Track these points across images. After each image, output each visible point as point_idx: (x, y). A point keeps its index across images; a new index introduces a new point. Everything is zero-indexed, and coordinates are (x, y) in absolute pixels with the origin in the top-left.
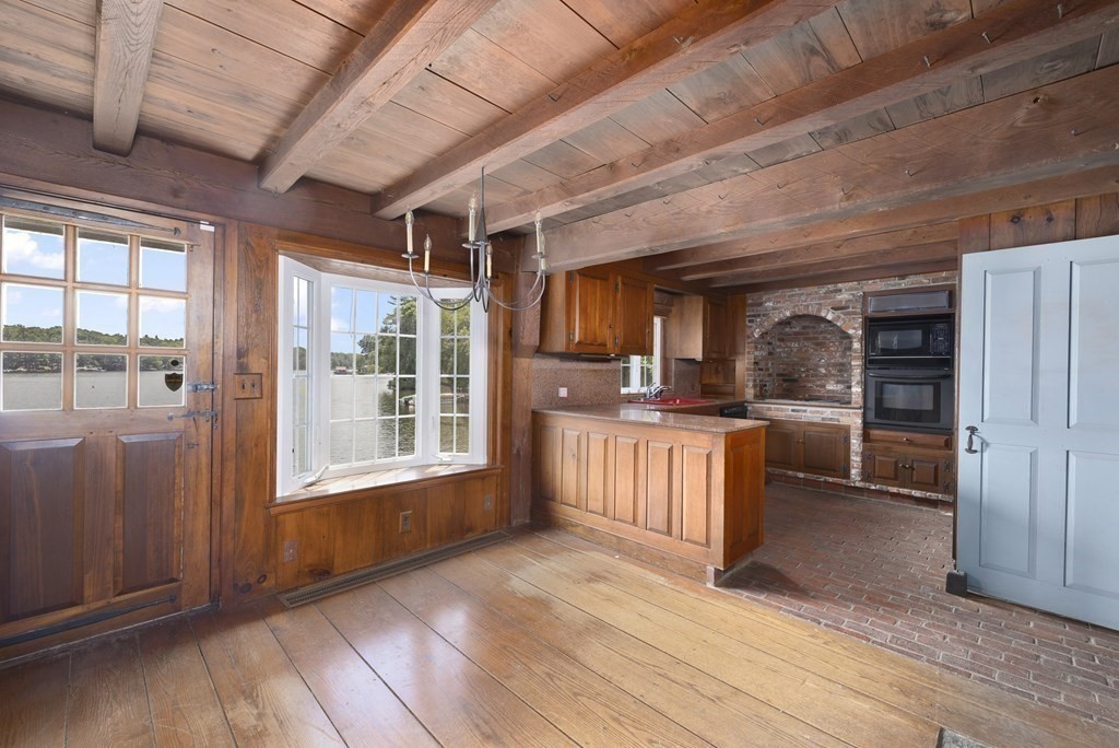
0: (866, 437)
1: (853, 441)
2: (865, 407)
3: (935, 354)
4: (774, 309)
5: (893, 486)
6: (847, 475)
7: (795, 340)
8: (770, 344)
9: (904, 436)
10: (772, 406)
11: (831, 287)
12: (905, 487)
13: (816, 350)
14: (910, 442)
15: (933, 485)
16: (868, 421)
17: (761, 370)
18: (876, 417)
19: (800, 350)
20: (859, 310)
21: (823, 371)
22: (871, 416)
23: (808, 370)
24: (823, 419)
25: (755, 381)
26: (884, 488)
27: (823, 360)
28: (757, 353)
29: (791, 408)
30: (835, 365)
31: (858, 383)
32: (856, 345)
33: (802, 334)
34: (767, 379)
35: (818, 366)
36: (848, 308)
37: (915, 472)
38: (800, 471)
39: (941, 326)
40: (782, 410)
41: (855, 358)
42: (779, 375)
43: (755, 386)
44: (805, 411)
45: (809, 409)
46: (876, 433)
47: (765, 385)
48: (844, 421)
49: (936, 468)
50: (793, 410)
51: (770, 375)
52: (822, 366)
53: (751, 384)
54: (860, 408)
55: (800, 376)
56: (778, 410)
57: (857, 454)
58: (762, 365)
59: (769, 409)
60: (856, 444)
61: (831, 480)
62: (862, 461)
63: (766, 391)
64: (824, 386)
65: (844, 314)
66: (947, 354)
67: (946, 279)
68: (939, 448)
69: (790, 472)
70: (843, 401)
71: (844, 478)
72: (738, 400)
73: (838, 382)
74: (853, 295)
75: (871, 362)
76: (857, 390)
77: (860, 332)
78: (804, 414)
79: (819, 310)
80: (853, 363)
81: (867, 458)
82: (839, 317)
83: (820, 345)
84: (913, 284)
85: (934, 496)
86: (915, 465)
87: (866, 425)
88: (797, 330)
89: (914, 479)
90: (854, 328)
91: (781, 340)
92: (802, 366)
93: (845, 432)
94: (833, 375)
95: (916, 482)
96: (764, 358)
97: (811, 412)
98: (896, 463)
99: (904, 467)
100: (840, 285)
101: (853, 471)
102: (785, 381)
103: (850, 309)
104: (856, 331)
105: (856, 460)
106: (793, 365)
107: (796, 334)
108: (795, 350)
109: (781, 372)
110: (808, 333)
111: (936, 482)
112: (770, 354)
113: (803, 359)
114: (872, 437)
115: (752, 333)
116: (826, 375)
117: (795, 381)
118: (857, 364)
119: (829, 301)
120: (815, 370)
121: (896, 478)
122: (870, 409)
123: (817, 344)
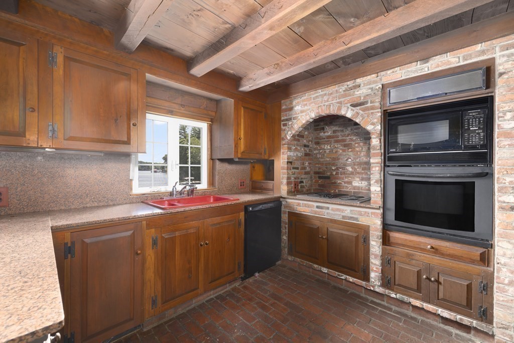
0: (386, 240)
1: (372, 243)
2: (384, 207)
3: (466, 148)
4: (302, 112)
5: (417, 298)
6: (366, 278)
7: (329, 143)
8: (305, 146)
9: (428, 242)
10: (301, 202)
11: (350, 84)
12: (429, 302)
13: (344, 151)
14: (435, 250)
15: (466, 307)
16: (388, 222)
17: (297, 168)
18: (396, 219)
19: (331, 151)
20: (377, 104)
21: (350, 169)
22: (391, 216)
23: (337, 169)
24: (344, 217)
25: (288, 178)
26: (406, 298)
27: (349, 159)
28: (292, 154)
29: (316, 204)
30: (360, 164)
31: (376, 182)
32: (375, 142)
33: (333, 137)
34: (303, 176)
35: (345, 165)
36: (366, 103)
37: (441, 287)
38: (324, 267)
39: (473, 113)
40: (309, 206)
41: (375, 155)
42: (316, 173)
43: (288, 183)
44: (328, 208)
45: (331, 206)
46: (396, 236)
47: (302, 182)
48: (363, 221)
49: (469, 287)
50: (318, 207)
51: (306, 173)
52: (349, 165)
53: (285, 181)
54: (379, 209)
55: (332, 174)
56: (305, 205)
57: (376, 256)
58: (297, 164)
59: (299, 205)
60: (375, 246)
61: (351, 279)
62: (382, 265)
63: (302, 187)
64: (350, 183)
65: (364, 110)
66: (483, 147)
67: (483, 52)
68: (473, 262)
69: (316, 266)
70: (363, 199)
71: (363, 280)
72: (276, 195)
73: (362, 179)
74: (372, 89)
75: (391, 159)
76: (376, 189)
77: (379, 127)
78: (327, 211)
79: (340, 109)
80: (372, 161)
81: (387, 262)
82: (358, 113)
83: (348, 146)
84: (438, 66)
85: (466, 320)
86: (441, 280)
87: (386, 227)
88: (329, 134)
89: (441, 296)
90: (373, 124)
91: (317, 143)
92: (334, 165)
93: (363, 233)
94: (358, 173)
95: (444, 300)
96: (298, 158)
97: (333, 210)
98: (419, 274)
99: (428, 279)
100: (359, 81)
101: (373, 275)
102: (320, 178)
103: (369, 105)
104: (374, 125)
105: (375, 263)
106: (326, 164)
107: (329, 137)
108: (327, 151)
109: (317, 170)
110: (338, 137)
111: (469, 305)
112: (306, 155)
113: (334, 159)
114: (392, 240)
115: (286, 136)
116: (352, 173)
117: (328, 178)
118: (376, 161)
119: (348, 98)
120: (343, 169)
121: (419, 289)
122: (389, 209)
123: (345, 146)
